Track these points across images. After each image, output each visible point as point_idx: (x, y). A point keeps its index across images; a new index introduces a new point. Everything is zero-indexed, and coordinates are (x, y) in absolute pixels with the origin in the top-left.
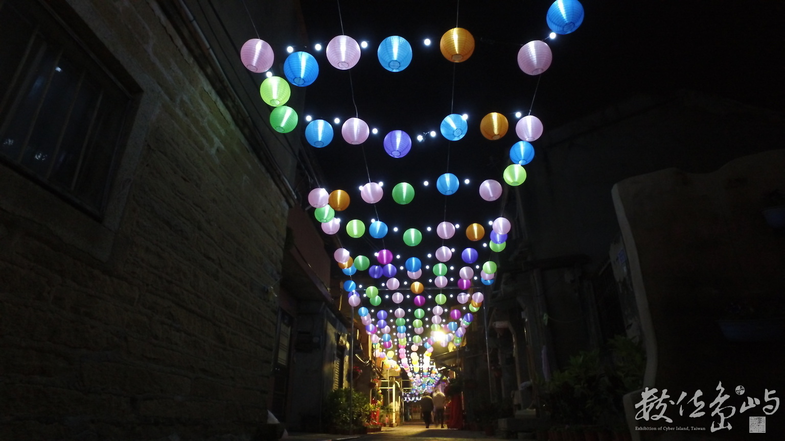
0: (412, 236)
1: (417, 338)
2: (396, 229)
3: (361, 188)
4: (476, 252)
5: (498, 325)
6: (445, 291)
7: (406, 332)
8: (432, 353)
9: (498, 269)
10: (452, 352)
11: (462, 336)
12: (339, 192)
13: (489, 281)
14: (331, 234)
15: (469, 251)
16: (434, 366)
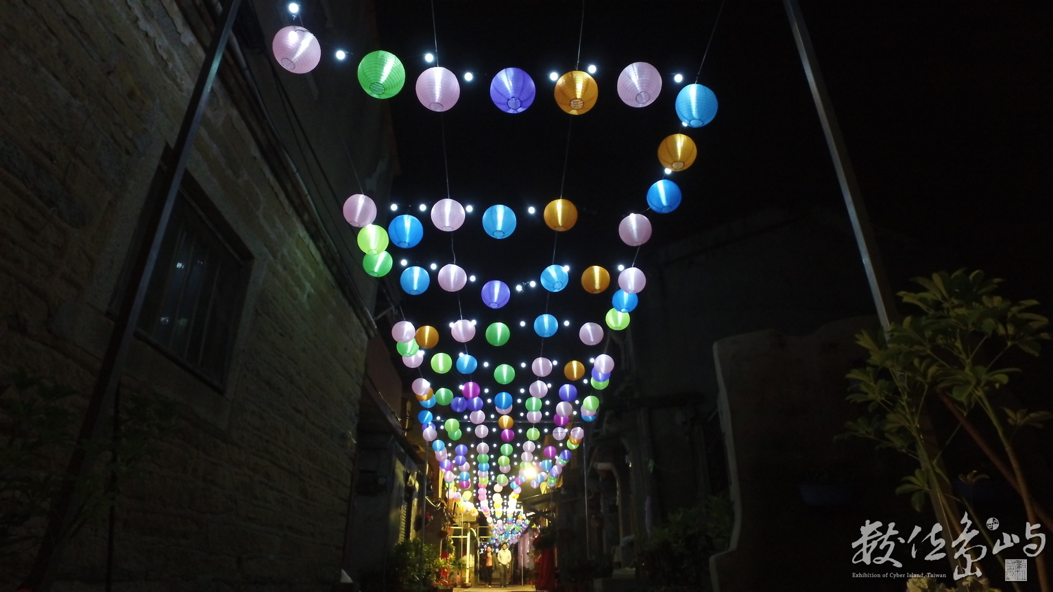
0: (504, 373)
1: (502, 478)
2: (486, 364)
3: (452, 325)
4: (575, 389)
5: (601, 466)
6: (539, 426)
7: (489, 471)
8: (521, 494)
9: (600, 405)
10: (544, 494)
11: (557, 476)
12: (428, 329)
13: (590, 417)
14: (413, 367)
15: (567, 387)
16: (522, 510)
